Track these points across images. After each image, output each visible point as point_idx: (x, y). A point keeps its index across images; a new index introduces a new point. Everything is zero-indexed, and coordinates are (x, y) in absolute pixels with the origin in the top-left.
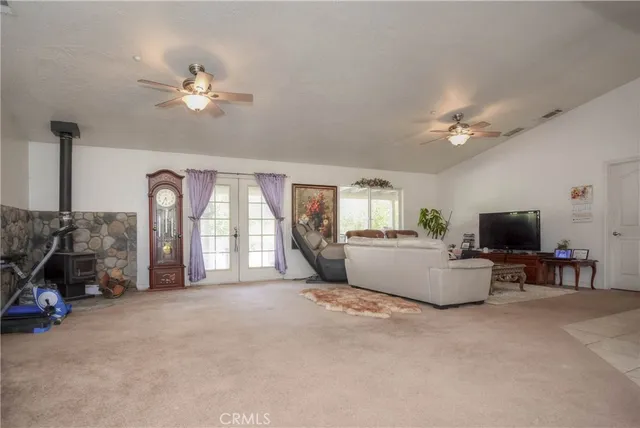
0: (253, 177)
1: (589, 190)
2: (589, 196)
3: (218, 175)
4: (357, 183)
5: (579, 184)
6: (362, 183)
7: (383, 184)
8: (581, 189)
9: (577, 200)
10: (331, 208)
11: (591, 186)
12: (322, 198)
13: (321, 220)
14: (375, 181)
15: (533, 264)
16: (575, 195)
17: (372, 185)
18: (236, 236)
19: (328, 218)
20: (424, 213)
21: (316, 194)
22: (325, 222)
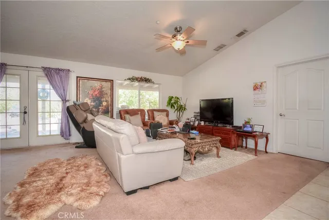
0: (41, 70)
1: (264, 84)
2: (264, 88)
3: (8, 67)
4: (129, 79)
5: (258, 81)
6: (133, 79)
7: (147, 80)
8: (259, 84)
9: (257, 91)
10: (109, 94)
11: (265, 82)
12: (102, 88)
13: (101, 103)
14: (141, 78)
15: (229, 134)
16: (256, 88)
17: (139, 81)
18: (25, 113)
19: (106, 101)
20: (171, 99)
21: (97, 84)
22: (104, 104)
